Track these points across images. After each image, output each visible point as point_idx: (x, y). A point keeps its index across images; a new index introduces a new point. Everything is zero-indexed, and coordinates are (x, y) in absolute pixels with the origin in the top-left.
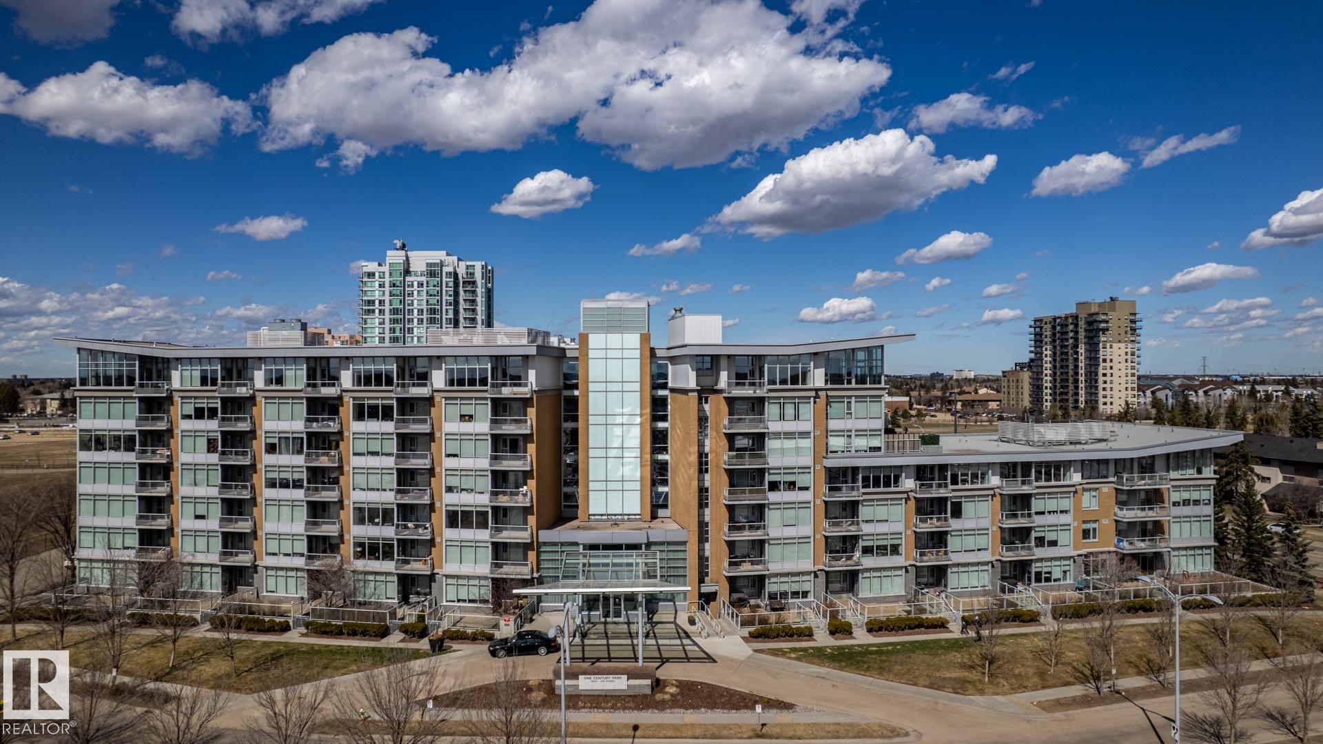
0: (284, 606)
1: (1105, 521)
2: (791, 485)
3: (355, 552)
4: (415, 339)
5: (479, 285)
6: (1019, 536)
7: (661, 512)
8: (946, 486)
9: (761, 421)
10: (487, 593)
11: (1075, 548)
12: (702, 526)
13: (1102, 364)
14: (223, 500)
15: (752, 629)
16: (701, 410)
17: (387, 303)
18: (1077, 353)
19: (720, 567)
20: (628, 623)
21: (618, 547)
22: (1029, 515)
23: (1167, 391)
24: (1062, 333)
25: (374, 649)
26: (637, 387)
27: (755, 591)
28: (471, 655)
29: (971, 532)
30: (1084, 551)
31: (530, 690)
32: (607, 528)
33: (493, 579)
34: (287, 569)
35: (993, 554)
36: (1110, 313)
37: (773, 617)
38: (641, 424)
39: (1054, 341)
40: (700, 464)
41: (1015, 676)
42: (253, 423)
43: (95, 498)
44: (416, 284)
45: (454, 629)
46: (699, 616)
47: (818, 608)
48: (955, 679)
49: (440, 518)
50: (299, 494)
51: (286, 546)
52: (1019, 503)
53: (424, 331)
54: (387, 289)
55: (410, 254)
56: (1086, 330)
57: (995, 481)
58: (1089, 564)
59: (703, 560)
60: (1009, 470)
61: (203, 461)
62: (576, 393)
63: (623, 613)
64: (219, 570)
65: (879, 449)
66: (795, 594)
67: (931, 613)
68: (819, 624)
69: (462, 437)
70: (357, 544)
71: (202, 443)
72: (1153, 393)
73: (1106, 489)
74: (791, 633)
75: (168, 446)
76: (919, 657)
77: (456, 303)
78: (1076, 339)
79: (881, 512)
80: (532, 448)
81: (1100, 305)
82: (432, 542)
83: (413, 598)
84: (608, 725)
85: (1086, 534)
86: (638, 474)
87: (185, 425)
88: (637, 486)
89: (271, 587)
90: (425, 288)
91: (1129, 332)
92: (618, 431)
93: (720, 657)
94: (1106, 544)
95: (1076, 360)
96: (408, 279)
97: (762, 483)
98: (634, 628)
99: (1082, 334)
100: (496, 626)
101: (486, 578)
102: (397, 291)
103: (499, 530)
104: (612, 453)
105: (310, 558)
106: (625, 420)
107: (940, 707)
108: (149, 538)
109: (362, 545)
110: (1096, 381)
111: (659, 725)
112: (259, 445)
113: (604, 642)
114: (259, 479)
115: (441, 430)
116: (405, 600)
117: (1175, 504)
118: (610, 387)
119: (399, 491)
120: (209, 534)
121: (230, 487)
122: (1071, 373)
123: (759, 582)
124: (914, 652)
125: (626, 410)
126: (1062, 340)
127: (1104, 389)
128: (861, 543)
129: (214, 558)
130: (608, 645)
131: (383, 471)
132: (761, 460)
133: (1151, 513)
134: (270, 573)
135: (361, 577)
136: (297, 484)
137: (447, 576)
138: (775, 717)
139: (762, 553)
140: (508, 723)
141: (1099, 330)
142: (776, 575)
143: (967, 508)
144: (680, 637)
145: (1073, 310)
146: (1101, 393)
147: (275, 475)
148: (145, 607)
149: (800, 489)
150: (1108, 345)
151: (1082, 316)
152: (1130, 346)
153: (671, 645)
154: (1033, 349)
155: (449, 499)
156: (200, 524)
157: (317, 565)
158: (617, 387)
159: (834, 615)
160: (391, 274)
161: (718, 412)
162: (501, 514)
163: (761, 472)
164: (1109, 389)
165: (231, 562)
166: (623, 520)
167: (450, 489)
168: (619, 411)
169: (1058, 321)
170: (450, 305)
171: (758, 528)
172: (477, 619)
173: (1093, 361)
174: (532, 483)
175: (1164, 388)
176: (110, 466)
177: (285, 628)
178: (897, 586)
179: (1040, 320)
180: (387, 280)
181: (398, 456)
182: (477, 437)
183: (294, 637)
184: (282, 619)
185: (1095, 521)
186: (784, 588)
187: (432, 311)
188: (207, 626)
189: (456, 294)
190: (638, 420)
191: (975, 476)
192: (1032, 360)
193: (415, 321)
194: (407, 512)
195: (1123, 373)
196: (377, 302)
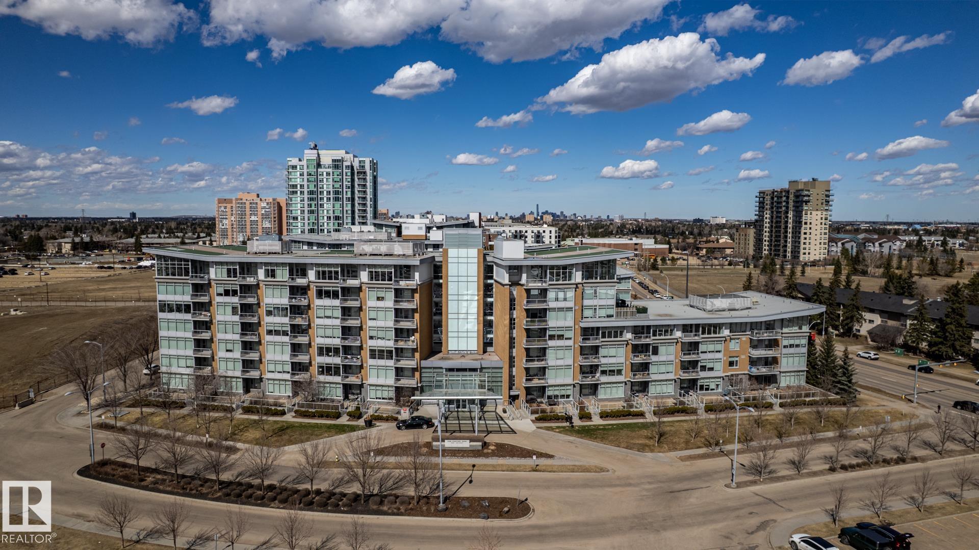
0: (281, 401)
1: (743, 357)
2: (561, 337)
3: (318, 371)
4: (325, 211)
5: (368, 174)
6: (691, 365)
7: (489, 349)
8: (650, 337)
9: (545, 301)
10: (392, 394)
11: (724, 372)
12: (511, 359)
13: (804, 226)
14: (242, 341)
15: (537, 416)
16: (511, 293)
17: (306, 187)
18: (787, 217)
19: (521, 382)
20: (470, 412)
21: (465, 370)
22: (698, 354)
23: (853, 243)
24: (778, 203)
25: (334, 425)
26: (476, 279)
27: (540, 394)
28: (387, 428)
29: (664, 363)
30: (729, 374)
31: (420, 447)
32: (458, 359)
33: (396, 387)
34: (280, 380)
35: (675, 375)
36: (811, 190)
37: (548, 408)
38: (478, 300)
39: (772, 208)
40: (511, 324)
41: (673, 443)
42: (258, 299)
43: (169, 339)
44: (325, 173)
45: (376, 414)
46: (509, 408)
47: (574, 404)
48: (640, 444)
49: (366, 353)
50: (286, 339)
51: (279, 368)
52: (693, 347)
53: (332, 206)
54: (306, 177)
55: (320, 152)
56: (794, 202)
57: (678, 334)
58: (732, 380)
59: (511, 377)
60: (686, 328)
61: (230, 320)
62: (441, 281)
63: (467, 406)
64: (241, 380)
65: (613, 316)
66: (563, 396)
67: (636, 407)
68: (574, 412)
69: (377, 309)
70: (319, 367)
71: (229, 310)
72: (843, 244)
73: (744, 338)
74: (557, 418)
75: (209, 311)
76: (624, 432)
77: (353, 186)
78: (787, 208)
79: (612, 351)
80: (417, 316)
81: (805, 183)
82: (361, 367)
83: (351, 397)
84: (460, 465)
85: (731, 364)
86: (476, 328)
87: (219, 299)
88: (475, 335)
89: (271, 389)
90: (331, 177)
91: (825, 203)
92: (465, 304)
93: (519, 431)
94: (743, 369)
95: (787, 222)
96: (319, 170)
97: (545, 336)
98: (473, 414)
99: (791, 204)
100: (399, 413)
101: (392, 386)
102: (312, 178)
103: (399, 361)
104: (461, 316)
105: (293, 374)
106: (469, 298)
107: (628, 458)
108: (201, 362)
109: (322, 367)
110: (799, 238)
111: (485, 465)
112: (262, 311)
113: (457, 422)
114: (263, 330)
115: (366, 305)
116: (346, 397)
117: (785, 347)
118: (461, 279)
119: (343, 338)
120: (235, 360)
121: (246, 335)
122: (782, 231)
123: (542, 389)
124: (622, 429)
125: (469, 292)
126: (778, 208)
127: (805, 243)
128: (600, 369)
129: (238, 373)
130: (459, 424)
131: (333, 327)
132: (544, 323)
133: (771, 352)
134: (270, 382)
135: (322, 385)
136: (285, 333)
137: (370, 385)
138: (543, 462)
139: (544, 374)
140: (415, 463)
141: (802, 201)
142: (552, 386)
143: (662, 349)
144: (498, 420)
145: (786, 186)
146: (802, 246)
147: (272, 328)
148: (205, 401)
149: (566, 339)
150: (809, 212)
151: (792, 191)
152: (824, 213)
153: (493, 424)
154: (757, 213)
155: (371, 343)
156: (229, 355)
157: (296, 378)
158: (465, 279)
159: (582, 409)
160: (308, 167)
161: (521, 296)
162: (400, 352)
163: (545, 329)
164: (808, 244)
165: (247, 376)
166: (467, 354)
167: (371, 338)
168: (466, 293)
169: (776, 193)
170: (349, 188)
171: (542, 360)
172: (388, 408)
173: (798, 223)
174: (417, 335)
175: (851, 241)
176: (177, 321)
177: (283, 413)
178: (620, 392)
179: (764, 193)
180: (305, 171)
181: (342, 319)
182: (386, 309)
183: (289, 418)
184: (281, 408)
185: (737, 357)
186: (557, 393)
187: (337, 193)
188: (240, 411)
189: (353, 180)
190: (476, 298)
191: (666, 331)
192: (756, 221)
193: (325, 199)
194: (347, 350)
195: (818, 232)
196: (299, 186)
